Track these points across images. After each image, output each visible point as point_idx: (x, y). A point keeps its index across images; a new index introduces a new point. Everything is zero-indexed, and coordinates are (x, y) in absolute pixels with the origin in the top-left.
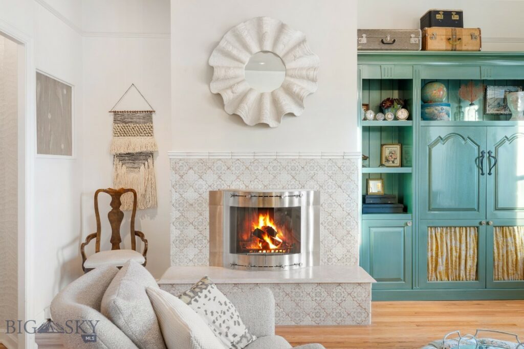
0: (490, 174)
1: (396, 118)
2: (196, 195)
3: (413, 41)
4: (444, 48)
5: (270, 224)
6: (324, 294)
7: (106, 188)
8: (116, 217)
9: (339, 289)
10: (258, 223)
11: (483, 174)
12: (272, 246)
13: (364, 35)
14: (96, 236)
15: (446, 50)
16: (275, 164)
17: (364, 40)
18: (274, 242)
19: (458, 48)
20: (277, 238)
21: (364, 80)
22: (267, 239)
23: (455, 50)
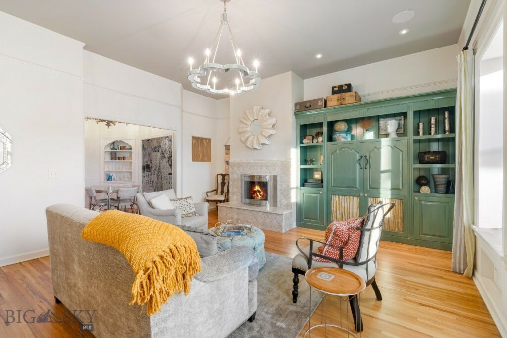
0: (366, 168)
1: (318, 142)
2: (236, 176)
3: (319, 104)
4: (336, 104)
5: (259, 189)
6: (266, 217)
7: (220, 173)
8: (223, 184)
9: (271, 215)
10: (255, 188)
11: (361, 168)
12: (260, 196)
13: (298, 105)
14: (216, 190)
15: (338, 105)
16: (261, 164)
17: (298, 108)
18: (261, 195)
19: (343, 103)
20: (261, 194)
21: (301, 125)
22: (258, 194)
23: (342, 105)
